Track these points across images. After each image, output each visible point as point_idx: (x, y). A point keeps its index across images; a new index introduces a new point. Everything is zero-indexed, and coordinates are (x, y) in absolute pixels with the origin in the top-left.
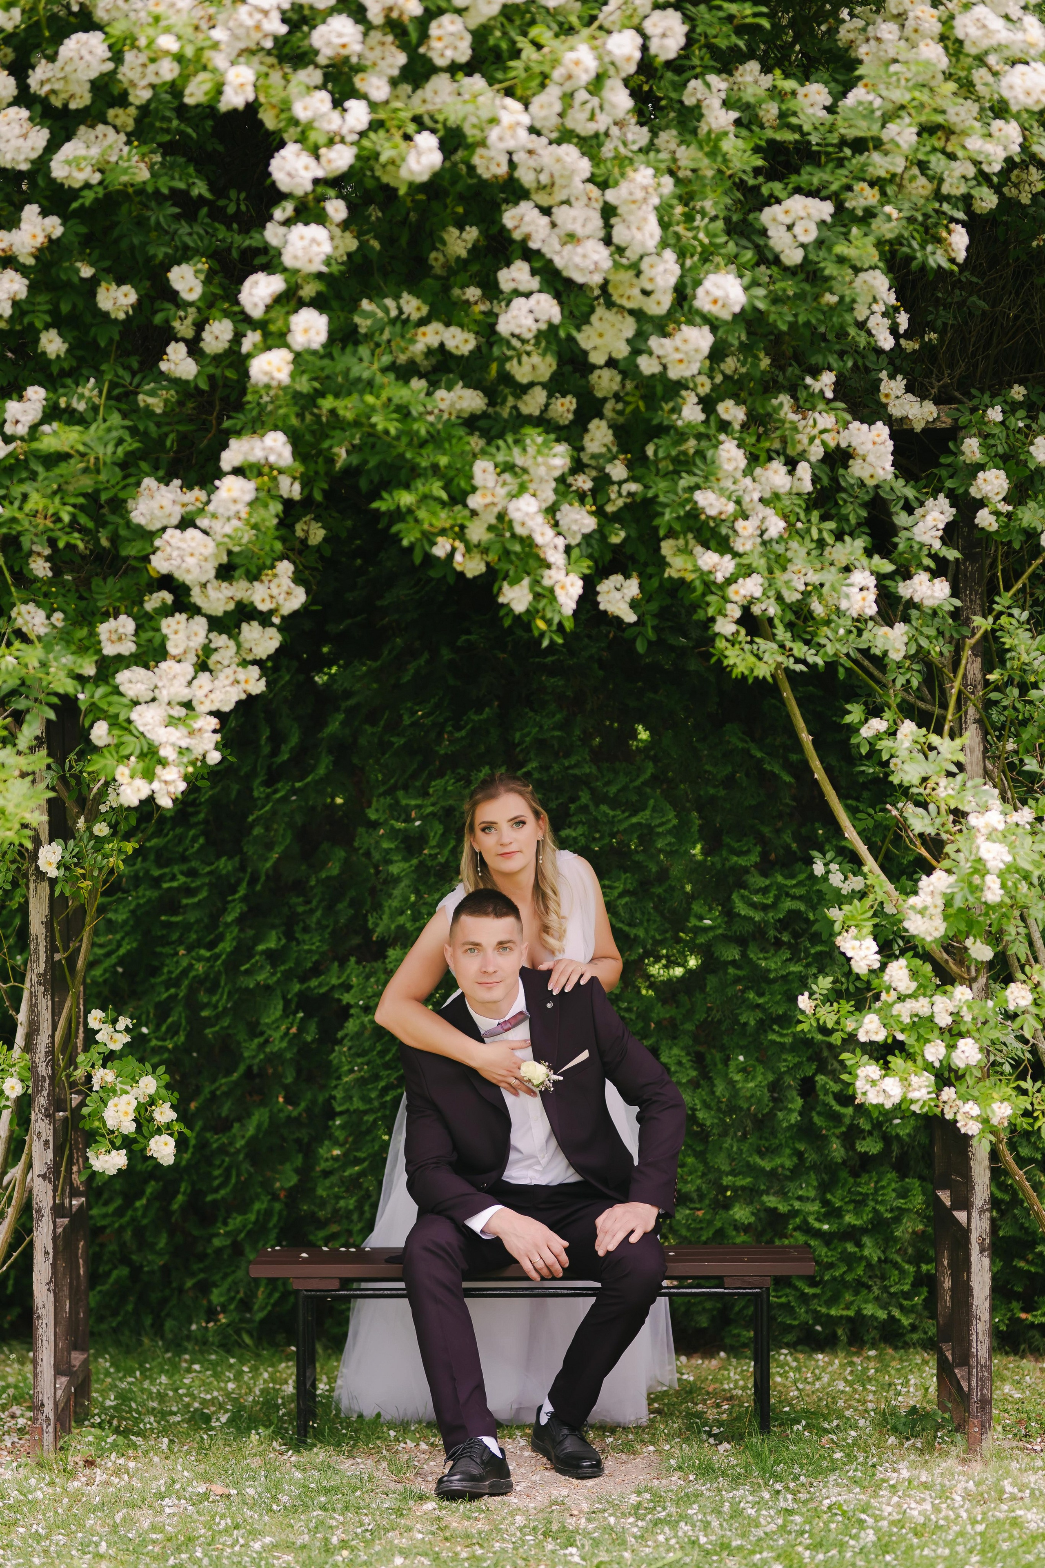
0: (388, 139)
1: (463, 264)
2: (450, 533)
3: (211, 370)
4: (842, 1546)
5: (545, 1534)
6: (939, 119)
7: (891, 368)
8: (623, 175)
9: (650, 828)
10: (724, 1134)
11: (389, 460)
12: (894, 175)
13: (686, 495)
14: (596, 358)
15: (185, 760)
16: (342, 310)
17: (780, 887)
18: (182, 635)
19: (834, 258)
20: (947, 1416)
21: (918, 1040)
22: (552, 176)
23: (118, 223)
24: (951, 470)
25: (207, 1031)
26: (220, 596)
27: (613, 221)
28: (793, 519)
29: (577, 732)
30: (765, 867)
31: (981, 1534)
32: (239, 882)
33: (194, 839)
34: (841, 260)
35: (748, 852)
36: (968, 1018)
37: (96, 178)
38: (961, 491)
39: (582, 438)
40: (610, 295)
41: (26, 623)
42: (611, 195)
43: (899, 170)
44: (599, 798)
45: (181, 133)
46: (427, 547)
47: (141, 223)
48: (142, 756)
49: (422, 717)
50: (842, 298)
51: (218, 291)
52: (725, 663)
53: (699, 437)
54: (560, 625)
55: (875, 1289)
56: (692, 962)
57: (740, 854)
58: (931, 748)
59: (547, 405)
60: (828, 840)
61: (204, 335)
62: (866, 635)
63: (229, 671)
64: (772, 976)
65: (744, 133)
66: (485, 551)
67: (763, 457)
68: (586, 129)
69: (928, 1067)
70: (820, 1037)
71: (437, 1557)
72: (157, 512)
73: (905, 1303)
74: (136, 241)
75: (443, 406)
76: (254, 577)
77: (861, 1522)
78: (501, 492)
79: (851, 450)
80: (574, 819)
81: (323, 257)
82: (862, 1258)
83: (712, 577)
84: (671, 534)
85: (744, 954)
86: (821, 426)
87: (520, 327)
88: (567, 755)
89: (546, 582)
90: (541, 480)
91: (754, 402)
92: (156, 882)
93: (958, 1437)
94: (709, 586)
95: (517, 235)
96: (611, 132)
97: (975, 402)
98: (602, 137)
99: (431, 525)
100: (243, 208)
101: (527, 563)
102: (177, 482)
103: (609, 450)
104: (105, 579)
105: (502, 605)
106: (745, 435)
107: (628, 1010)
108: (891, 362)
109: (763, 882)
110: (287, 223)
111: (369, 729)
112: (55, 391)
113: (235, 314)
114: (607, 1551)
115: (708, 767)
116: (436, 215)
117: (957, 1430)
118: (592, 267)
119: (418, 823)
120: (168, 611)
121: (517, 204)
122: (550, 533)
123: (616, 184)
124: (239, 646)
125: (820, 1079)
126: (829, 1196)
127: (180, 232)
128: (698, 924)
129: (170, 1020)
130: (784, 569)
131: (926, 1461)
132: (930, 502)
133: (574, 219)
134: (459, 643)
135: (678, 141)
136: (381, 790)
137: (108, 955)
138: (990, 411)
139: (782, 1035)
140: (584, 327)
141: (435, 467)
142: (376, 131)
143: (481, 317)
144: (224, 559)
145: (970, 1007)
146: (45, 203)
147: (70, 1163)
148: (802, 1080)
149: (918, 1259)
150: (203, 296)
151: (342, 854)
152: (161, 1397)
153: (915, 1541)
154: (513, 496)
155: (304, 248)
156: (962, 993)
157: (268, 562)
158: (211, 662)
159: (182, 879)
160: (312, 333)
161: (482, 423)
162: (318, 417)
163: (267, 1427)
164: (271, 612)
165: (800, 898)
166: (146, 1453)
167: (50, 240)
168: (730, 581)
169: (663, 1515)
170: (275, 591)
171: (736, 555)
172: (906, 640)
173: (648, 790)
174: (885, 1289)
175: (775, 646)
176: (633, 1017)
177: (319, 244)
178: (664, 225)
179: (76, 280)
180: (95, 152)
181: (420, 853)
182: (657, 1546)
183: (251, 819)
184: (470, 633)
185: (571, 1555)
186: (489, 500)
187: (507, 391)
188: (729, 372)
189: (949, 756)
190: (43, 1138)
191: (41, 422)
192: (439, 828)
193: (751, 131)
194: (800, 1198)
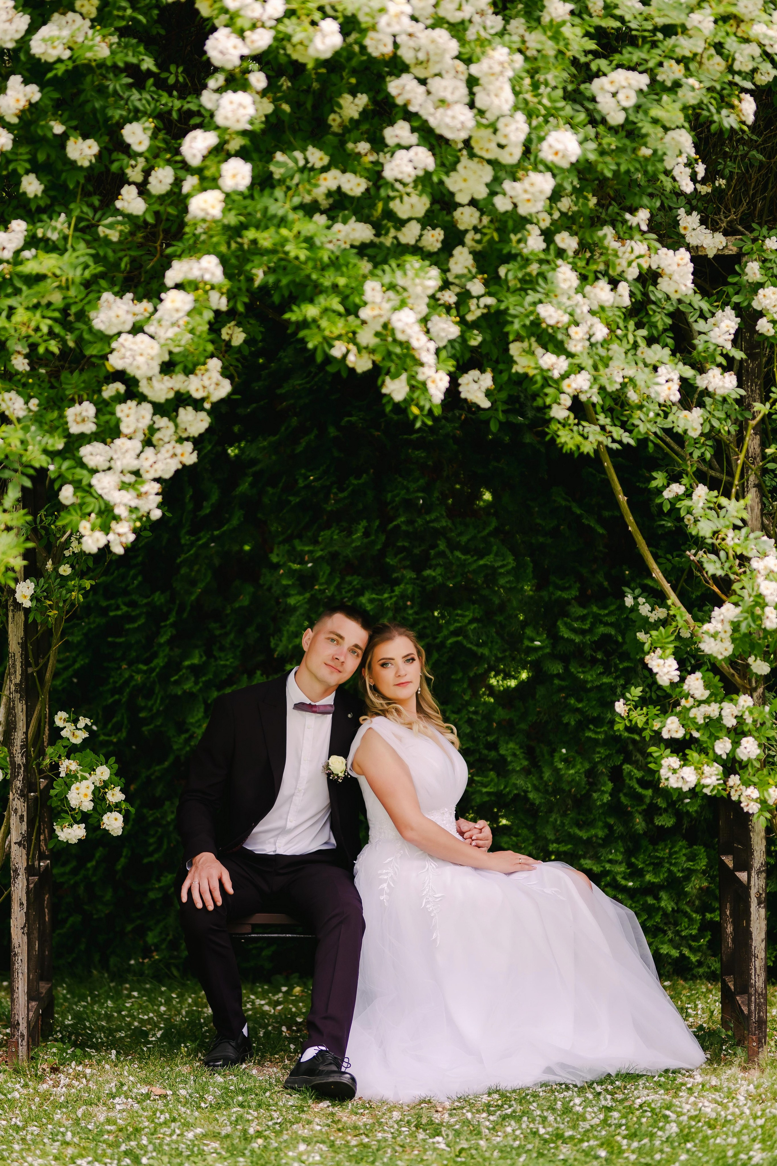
0: (299, 25)
1: (355, 124)
2: (345, 338)
3: (156, 207)
4: (652, 1136)
5: (417, 1127)
6: (733, 10)
7: (688, 206)
8: (483, 53)
9: (494, 569)
10: (550, 811)
11: (297, 280)
12: (695, 55)
13: (531, 308)
14: (462, 198)
15: (134, 516)
16: (261, 160)
17: (596, 616)
18: (132, 418)
19: (650, 120)
20: (730, 1033)
21: (709, 738)
22: (428, 54)
23: (84, 90)
24: (737, 288)
25: (145, 729)
26: (163, 387)
27: (476, 89)
28: (614, 327)
29: (436, 494)
30: (583, 600)
31: (762, 1127)
32: (170, 611)
33: (134, 578)
34: (655, 121)
35: (569, 588)
36: (749, 720)
37: (67, 54)
38: (745, 304)
39: (448, 261)
40: (472, 148)
41: (8, 408)
42: (474, 69)
43: (699, 50)
44: (453, 546)
45: (133, 19)
46: (326, 348)
47: (102, 90)
48: (100, 513)
49: (313, 481)
50: (655, 152)
51: (162, 145)
52: (558, 441)
53: (541, 262)
54: (430, 411)
55: (669, 933)
56: (524, 675)
57: (563, 589)
58: (720, 507)
59: (421, 236)
60: (633, 579)
61: (151, 179)
62: (671, 417)
63: (169, 447)
64: (589, 686)
65: (577, 20)
66: (373, 351)
67: (591, 276)
68: (455, 17)
69: (717, 759)
70: (626, 734)
71: (332, 1145)
72: (114, 320)
73: (693, 944)
74: (97, 105)
75: (340, 236)
76: (189, 371)
77: (666, 1117)
78: (387, 306)
79: (659, 271)
80: (434, 562)
81: (248, 118)
82: (660, 908)
83: (550, 374)
84: (519, 338)
85: (566, 669)
86: (637, 253)
87: (402, 173)
88: (428, 512)
89: (421, 377)
90: (418, 297)
91: (584, 233)
92: (104, 612)
93: (739, 1050)
94: (547, 381)
95: (400, 101)
96: (473, 20)
97: (755, 234)
98: (467, 24)
99: (331, 332)
100: (181, 79)
101: (405, 362)
102: (129, 296)
103: (470, 271)
104: (72, 373)
105: (385, 395)
106: (577, 260)
107: (475, 713)
108: (689, 202)
109: (581, 612)
110: (219, 90)
111: (270, 490)
112: (34, 224)
113: (176, 162)
114: (467, 1140)
115: (538, 521)
116: (335, 85)
117: (738, 1044)
118: (459, 126)
119: (310, 565)
120: (121, 399)
121: (398, 76)
122: (424, 338)
123: (479, 60)
124: (176, 426)
125: (627, 767)
126: (633, 860)
127: (132, 98)
128: (530, 644)
129: (115, 720)
130: (607, 366)
131: (715, 1069)
132: (719, 313)
133: (445, 88)
134: (343, 423)
135: (525, 27)
136: (281, 539)
137: (66, 669)
138: (767, 241)
139: (597, 733)
140: (452, 174)
141: (335, 286)
142: (289, 18)
143: (370, 166)
144: (166, 358)
145: (751, 712)
146: (27, 74)
147: (39, 834)
148: (612, 768)
149: (703, 909)
150: (150, 149)
151: (251, 589)
152: (109, 1018)
153: (709, 1132)
154: (395, 309)
155: (233, 111)
156: (745, 701)
157: (202, 359)
158: (155, 439)
159: (125, 609)
160: (239, 178)
161: (370, 251)
162: (241, 245)
163: (193, 1041)
164: (203, 400)
165: (611, 625)
166: (99, 1062)
167: (30, 104)
168: (565, 376)
169: (509, 1111)
170: (206, 383)
171: (570, 355)
172: (702, 421)
173: (492, 539)
174: (677, 933)
175: (598, 428)
176: (479, 718)
177: (244, 108)
178: (516, 93)
179: (50, 135)
180: (66, 33)
181: (312, 587)
182: (506, 1136)
183: (179, 560)
184: (351, 416)
185: (438, 1143)
186: (376, 312)
187: (390, 224)
188: (564, 209)
189: (735, 514)
190: (19, 813)
191: (22, 249)
192: (327, 569)
193: (583, 19)
194: (610, 861)
